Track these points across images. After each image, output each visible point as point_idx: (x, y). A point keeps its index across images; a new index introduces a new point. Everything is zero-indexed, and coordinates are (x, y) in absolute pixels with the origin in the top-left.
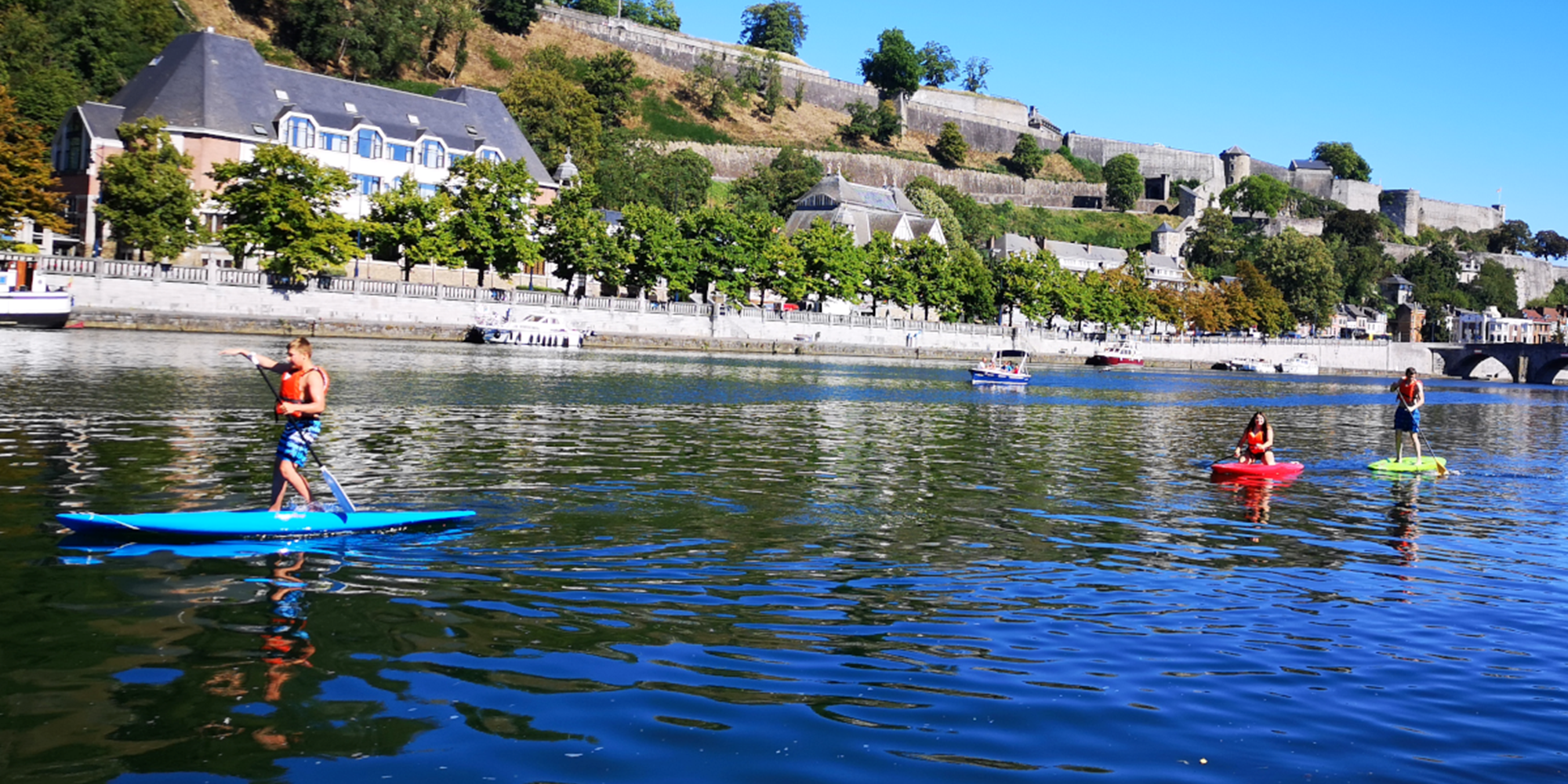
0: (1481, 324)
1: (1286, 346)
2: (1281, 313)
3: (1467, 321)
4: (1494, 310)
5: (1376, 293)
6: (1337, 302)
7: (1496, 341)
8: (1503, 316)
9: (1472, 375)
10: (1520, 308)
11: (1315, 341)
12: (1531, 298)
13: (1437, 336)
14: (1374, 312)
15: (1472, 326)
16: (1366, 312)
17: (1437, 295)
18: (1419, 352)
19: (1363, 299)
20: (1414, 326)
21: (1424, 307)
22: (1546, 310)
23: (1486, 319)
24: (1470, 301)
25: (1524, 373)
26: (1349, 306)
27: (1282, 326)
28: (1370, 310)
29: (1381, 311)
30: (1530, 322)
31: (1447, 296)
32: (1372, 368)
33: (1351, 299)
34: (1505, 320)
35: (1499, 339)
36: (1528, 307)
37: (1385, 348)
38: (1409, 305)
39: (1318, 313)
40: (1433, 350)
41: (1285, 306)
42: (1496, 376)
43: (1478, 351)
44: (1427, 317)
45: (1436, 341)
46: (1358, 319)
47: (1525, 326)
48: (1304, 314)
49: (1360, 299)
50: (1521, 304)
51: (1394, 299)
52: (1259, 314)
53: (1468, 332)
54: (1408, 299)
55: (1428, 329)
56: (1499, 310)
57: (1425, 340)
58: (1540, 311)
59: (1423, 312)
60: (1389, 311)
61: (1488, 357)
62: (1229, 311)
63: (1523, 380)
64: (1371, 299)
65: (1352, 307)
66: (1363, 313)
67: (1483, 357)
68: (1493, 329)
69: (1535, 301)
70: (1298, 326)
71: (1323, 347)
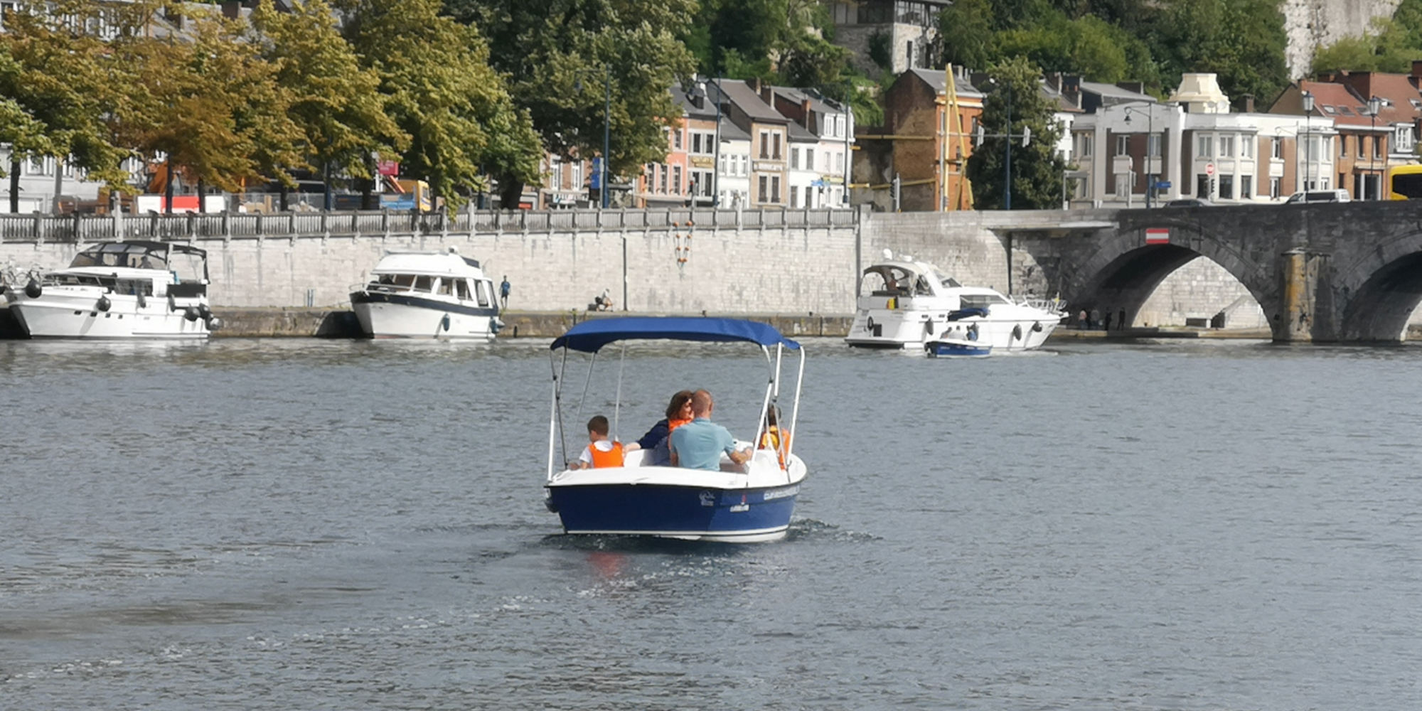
0: (1165, 136)
1: (505, 239)
2: (481, 111)
3: (1120, 128)
4: (1206, 86)
5: (815, 33)
6: (682, 72)
7: (1215, 199)
8: (1238, 106)
9: (1138, 323)
10: (1296, 74)
11: (608, 218)
12: (1328, 42)
13: (1025, 185)
14: (814, 105)
15: (1136, 145)
16: (782, 103)
17: (1020, 36)
18: (965, 245)
19: (774, 56)
20: (945, 151)
21: (978, 82)
22: (1378, 81)
23: (1183, 121)
24: (1132, 55)
25: (1310, 309)
26: (725, 83)
27: (488, 164)
28: (797, 95)
29: (835, 98)
30: (1325, 124)
31: (1051, 39)
32: (804, 310)
33: (732, 58)
34: (1244, 121)
35: (1226, 190)
36: (1321, 71)
37: (848, 237)
38: (929, 75)
39: (614, 114)
40: (1008, 237)
41: (496, 90)
42: (1218, 321)
43: (1156, 236)
44: (988, 119)
45: (1020, 203)
46: (758, 130)
47: (1308, 136)
48: (569, 118)
49: (760, 55)
50: (1298, 61)
51: (880, 51)
52: (409, 123)
53: (1123, 165)
54: (928, 54)
55: (992, 164)
56: (1226, 84)
57: (984, 202)
58: (1357, 83)
59: (975, 101)
60: (861, 101)
61: (1193, 255)
62: (293, 111)
63: (1302, 332)
64: (800, 57)
65: (732, 87)
66: (772, 111)
67: (1171, 257)
68: (1207, 154)
69: (1345, 49)
70: (548, 164)
71: (635, 239)
